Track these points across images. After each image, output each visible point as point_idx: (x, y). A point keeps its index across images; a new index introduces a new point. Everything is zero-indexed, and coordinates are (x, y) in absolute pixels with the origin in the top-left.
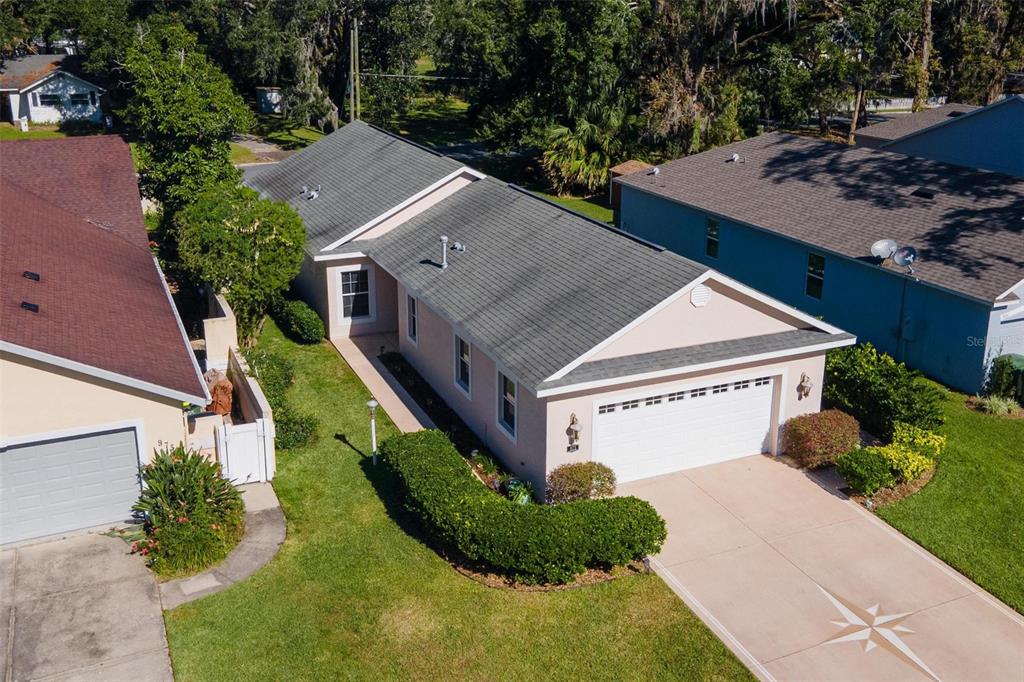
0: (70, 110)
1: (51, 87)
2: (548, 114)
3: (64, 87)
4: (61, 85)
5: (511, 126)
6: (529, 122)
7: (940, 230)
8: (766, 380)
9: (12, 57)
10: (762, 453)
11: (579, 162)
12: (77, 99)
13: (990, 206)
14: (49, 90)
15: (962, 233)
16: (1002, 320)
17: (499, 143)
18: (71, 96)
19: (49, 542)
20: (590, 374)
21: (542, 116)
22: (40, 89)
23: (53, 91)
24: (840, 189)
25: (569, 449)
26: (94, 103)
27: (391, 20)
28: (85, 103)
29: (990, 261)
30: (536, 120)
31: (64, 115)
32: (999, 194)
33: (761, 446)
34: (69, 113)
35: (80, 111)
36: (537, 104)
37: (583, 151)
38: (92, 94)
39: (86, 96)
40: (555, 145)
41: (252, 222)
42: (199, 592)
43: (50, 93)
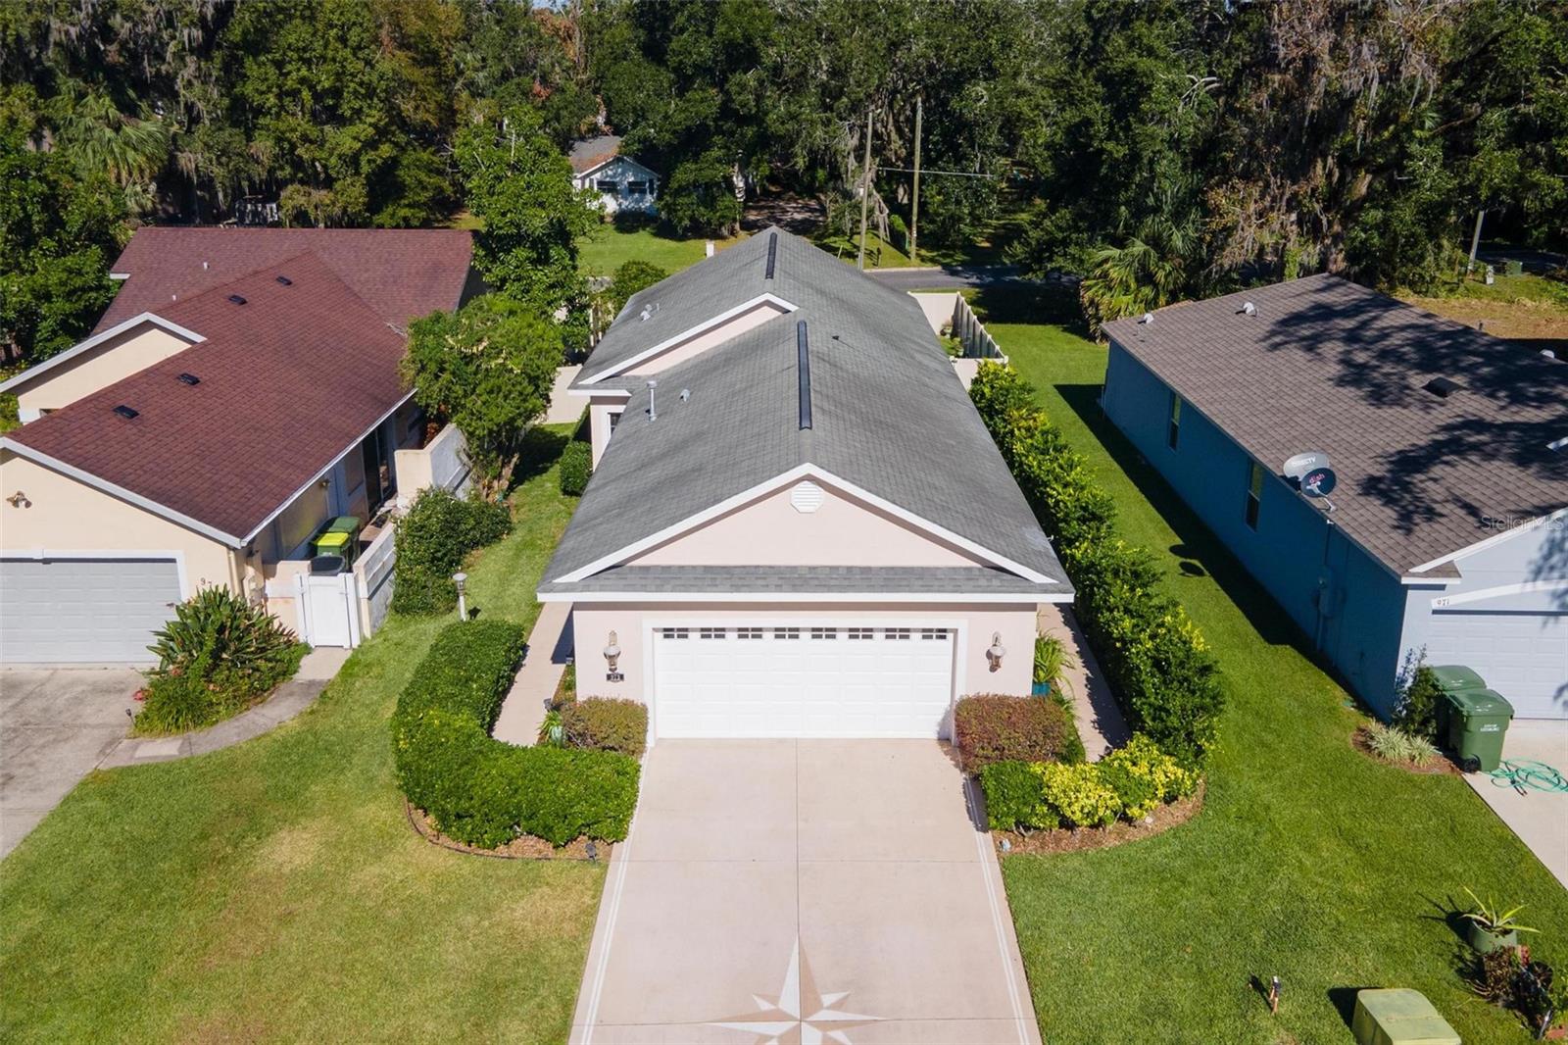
0: (626, 199)
1: (610, 173)
2: (1091, 229)
3: (623, 174)
4: (620, 170)
5: (1045, 242)
6: (1064, 238)
7: (1421, 448)
8: (942, 633)
9: (582, 139)
10: (939, 739)
11: (1125, 299)
12: (635, 188)
13: (1518, 418)
14: (607, 176)
15: (1445, 458)
16: (1435, 606)
17: (1029, 265)
18: (629, 183)
19: (90, 669)
20: (624, 582)
21: (1081, 232)
22: (598, 175)
23: (611, 177)
24: (1339, 367)
25: (609, 677)
26: (651, 193)
27: (962, 100)
28: (643, 192)
29: (1448, 508)
30: (1074, 236)
31: (620, 205)
32: (1543, 400)
33: (938, 729)
34: (625, 204)
35: (637, 201)
36: (1080, 216)
37: (1133, 286)
38: (651, 182)
39: (645, 183)
40: (1098, 272)
41: (480, 340)
42: (150, 758)
43: (608, 179)
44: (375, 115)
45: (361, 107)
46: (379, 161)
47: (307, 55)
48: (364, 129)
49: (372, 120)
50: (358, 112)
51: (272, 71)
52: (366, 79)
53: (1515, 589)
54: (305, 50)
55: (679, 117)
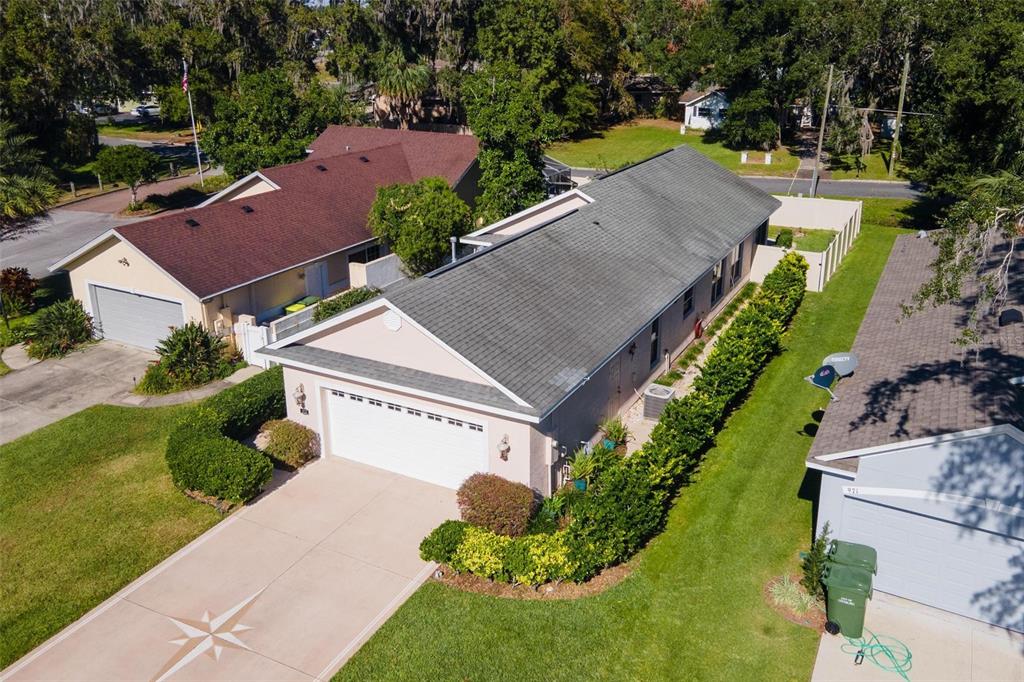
0: (717, 121)
1: (707, 103)
3: (717, 104)
4: (714, 101)
8: (480, 427)
14: (705, 105)
16: (846, 493)
18: (720, 110)
23: (708, 106)
25: (302, 411)
31: (712, 124)
34: (715, 123)
41: (407, 203)
43: (706, 107)
44: (549, 63)
45: (540, 58)
46: (549, 91)
47: (512, 26)
48: (541, 71)
49: (546, 66)
50: (539, 60)
51: (490, 35)
52: (544, 40)
53: (920, 494)
54: (511, 23)
55: (734, 66)
